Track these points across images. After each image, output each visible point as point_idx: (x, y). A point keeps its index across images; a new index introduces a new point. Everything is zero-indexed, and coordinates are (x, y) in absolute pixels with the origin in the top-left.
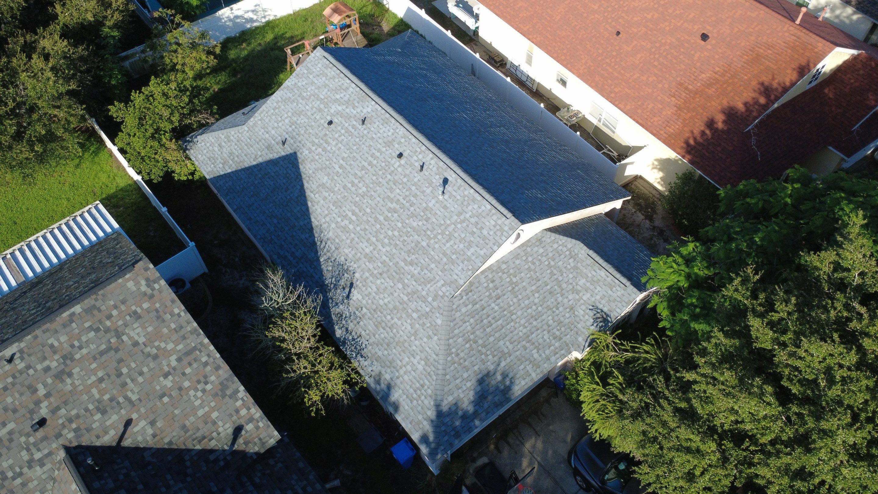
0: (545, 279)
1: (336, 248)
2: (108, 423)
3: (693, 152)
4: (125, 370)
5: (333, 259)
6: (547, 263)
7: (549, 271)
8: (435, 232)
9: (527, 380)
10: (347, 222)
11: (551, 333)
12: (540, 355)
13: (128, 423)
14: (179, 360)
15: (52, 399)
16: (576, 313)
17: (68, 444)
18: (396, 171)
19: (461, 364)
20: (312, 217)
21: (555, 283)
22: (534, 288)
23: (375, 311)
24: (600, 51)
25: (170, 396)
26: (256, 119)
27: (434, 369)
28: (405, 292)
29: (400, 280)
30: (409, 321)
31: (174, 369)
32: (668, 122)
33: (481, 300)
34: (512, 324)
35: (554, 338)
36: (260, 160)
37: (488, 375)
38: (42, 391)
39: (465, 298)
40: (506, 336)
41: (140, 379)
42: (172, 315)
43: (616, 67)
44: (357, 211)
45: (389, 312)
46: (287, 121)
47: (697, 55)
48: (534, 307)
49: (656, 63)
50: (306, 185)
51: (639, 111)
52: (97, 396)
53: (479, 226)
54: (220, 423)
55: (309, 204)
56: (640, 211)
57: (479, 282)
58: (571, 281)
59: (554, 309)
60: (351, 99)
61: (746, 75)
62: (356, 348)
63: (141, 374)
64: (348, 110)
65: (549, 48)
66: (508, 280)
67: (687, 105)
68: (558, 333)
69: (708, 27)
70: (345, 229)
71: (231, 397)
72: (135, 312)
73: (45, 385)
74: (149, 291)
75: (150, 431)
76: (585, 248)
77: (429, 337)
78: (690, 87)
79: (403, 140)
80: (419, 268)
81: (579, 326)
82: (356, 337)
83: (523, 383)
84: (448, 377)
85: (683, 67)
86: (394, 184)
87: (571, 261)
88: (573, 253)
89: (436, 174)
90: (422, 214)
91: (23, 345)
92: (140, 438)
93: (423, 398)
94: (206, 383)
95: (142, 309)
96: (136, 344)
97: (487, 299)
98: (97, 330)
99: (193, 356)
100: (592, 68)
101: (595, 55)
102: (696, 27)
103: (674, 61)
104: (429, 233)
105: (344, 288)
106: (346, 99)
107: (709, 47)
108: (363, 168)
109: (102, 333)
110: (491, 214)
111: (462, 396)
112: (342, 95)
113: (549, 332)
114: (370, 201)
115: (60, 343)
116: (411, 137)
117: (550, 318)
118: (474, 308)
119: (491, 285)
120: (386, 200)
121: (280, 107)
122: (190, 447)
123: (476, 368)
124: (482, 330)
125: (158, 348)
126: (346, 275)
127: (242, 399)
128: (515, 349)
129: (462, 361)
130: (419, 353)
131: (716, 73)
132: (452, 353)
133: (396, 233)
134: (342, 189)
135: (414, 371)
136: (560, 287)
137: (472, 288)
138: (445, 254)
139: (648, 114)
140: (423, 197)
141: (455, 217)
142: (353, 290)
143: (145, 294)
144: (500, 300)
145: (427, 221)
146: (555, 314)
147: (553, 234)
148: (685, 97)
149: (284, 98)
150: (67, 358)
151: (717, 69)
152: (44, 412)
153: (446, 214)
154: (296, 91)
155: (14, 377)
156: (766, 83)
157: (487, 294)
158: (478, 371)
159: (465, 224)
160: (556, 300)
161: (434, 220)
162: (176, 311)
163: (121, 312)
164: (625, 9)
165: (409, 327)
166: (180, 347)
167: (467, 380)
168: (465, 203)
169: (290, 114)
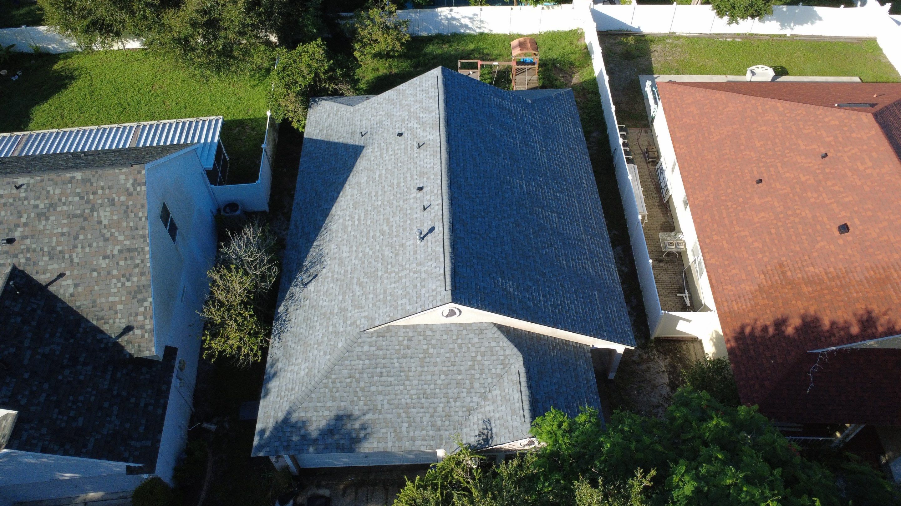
0: (462, 368)
1: (329, 241)
2: (50, 267)
3: (740, 342)
4: (81, 237)
5: (321, 248)
6: (473, 354)
7: (470, 363)
8: (393, 269)
9: (380, 445)
10: (350, 223)
11: (432, 419)
12: (408, 432)
13: (61, 275)
14: (121, 251)
15: (27, 229)
16: (471, 417)
17: (17, 265)
18: (408, 201)
19: (331, 391)
20: (335, 205)
21: (469, 377)
22: (444, 369)
23: (313, 307)
24: (729, 191)
25: (99, 274)
26: (363, 106)
27: (308, 381)
28: (340, 305)
29: (344, 293)
30: (324, 330)
31: (114, 256)
32: (739, 298)
33: (387, 350)
34: (402, 388)
35: (432, 426)
36: (341, 140)
37: (349, 416)
38: (24, 220)
39: (374, 338)
40: (389, 394)
41: (87, 250)
42: (136, 216)
43: (732, 215)
44: (362, 218)
45: (319, 315)
46: (378, 118)
47: (822, 244)
48: (432, 386)
49: (773, 231)
50: (350, 177)
51: (720, 271)
52: (54, 244)
53: (423, 284)
54: (120, 316)
55: (341, 194)
56: (670, 373)
57: (396, 333)
58: (486, 385)
59: (451, 400)
60: (428, 122)
61: (857, 293)
62: (280, 329)
63: (90, 246)
64: (419, 130)
65: (686, 164)
66: (425, 347)
67: (772, 290)
68: (439, 423)
69: (856, 220)
70: (345, 227)
71: (138, 301)
72: (113, 200)
73: (28, 217)
74: (131, 190)
75: (71, 290)
76: (521, 363)
77: (325, 354)
78: (789, 274)
79: (432, 177)
80: (362, 292)
81: (465, 430)
82: (287, 320)
83: (375, 445)
84: (313, 395)
85: (798, 249)
86: (400, 211)
87: (500, 367)
88: (507, 361)
89: (431, 220)
90: (397, 248)
91: (32, 181)
92: (62, 291)
93: (286, 399)
94: (128, 280)
95: (119, 200)
96: (100, 222)
97: (393, 352)
98: (82, 198)
99: (131, 254)
100: (710, 204)
101: (722, 192)
102: (843, 213)
103: (794, 238)
104: (389, 266)
105: (309, 276)
106: (425, 120)
107: (841, 242)
108: (391, 185)
109: (83, 201)
110: (439, 278)
111: (314, 419)
112: (425, 115)
113: (431, 416)
114: (375, 216)
115: (54, 194)
116: (439, 177)
117: (442, 405)
118: (376, 353)
119: (406, 342)
120: (385, 221)
121: (382, 104)
122: (90, 318)
123: (343, 404)
124: (370, 375)
125: (112, 234)
126: (319, 265)
127: (146, 308)
128: (389, 411)
129: (334, 390)
130: (311, 361)
131: (826, 273)
132: (331, 378)
133: (370, 253)
134: (367, 195)
135: (297, 373)
136: (472, 383)
137: (386, 334)
138: (385, 292)
139: (727, 278)
140: (408, 234)
141: (415, 265)
142: (313, 280)
143: (127, 190)
144: (405, 360)
145: (395, 256)
146: (449, 405)
147: (499, 333)
148: (776, 281)
149: (390, 98)
150: (52, 206)
151: (832, 269)
152: (17, 235)
153: (412, 258)
154: (401, 96)
155: (14, 200)
156: (874, 315)
157: (397, 348)
158: (343, 408)
159: (416, 275)
160: (459, 393)
161: (400, 258)
162: (140, 214)
163: (104, 194)
164: (786, 160)
165: (321, 336)
166: (127, 242)
167: (328, 409)
168: (430, 257)
169: (384, 113)
